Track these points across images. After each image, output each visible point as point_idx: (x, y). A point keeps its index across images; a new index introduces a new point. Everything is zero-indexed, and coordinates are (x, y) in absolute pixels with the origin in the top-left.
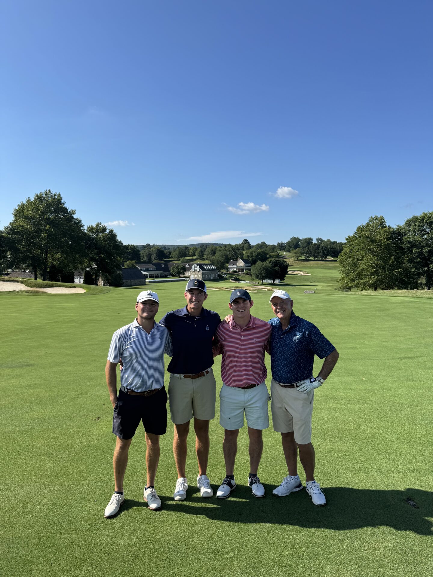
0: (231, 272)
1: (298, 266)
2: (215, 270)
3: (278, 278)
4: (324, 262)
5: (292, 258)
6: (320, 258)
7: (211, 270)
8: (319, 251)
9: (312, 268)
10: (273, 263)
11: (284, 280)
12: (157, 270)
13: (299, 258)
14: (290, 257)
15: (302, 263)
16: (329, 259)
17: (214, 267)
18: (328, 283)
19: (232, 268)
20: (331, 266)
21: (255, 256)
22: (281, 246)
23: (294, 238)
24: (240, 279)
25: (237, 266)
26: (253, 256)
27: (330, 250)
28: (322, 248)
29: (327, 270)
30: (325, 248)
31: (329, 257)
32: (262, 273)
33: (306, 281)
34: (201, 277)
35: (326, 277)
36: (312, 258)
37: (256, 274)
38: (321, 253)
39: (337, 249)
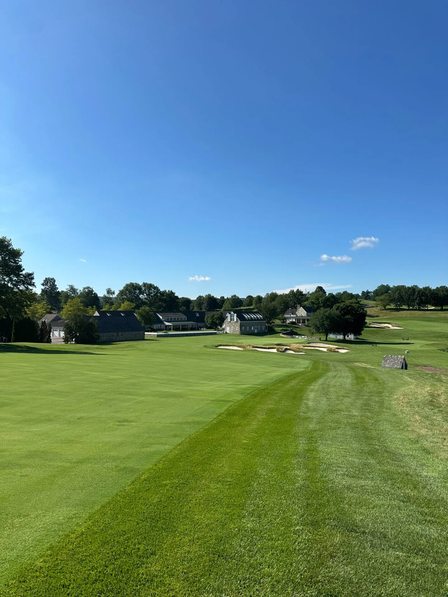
0: (287, 324)
1: (385, 317)
2: (261, 320)
3: (351, 332)
4: (422, 312)
5: (377, 307)
6: (415, 306)
7: (255, 320)
8: (415, 298)
9: (404, 320)
10: (342, 309)
11: (361, 334)
12: (188, 321)
13: (387, 307)
14: (374, 305)
15: (392, 312)
16: (429, 308)
17: (260, 316)
18: (429, 341)
19: (290, 318)
20: (432, 316)
21: (322, 303)
22: (366, 295)
23: (383, 286)
24: (299, 333)
25: (297, 316)
26: (319, 303)
27: (430, 296)
28: (419, 293)
29: (426, 322)
30: (422, 293)
31: (429, 306)
32: (324, 325)
33: (395, 337)
34: (239, 330)
35: (426, 331)
36: (404, 307)
37: (317, 326)
38: (417, 300)
39: (440, 294)
